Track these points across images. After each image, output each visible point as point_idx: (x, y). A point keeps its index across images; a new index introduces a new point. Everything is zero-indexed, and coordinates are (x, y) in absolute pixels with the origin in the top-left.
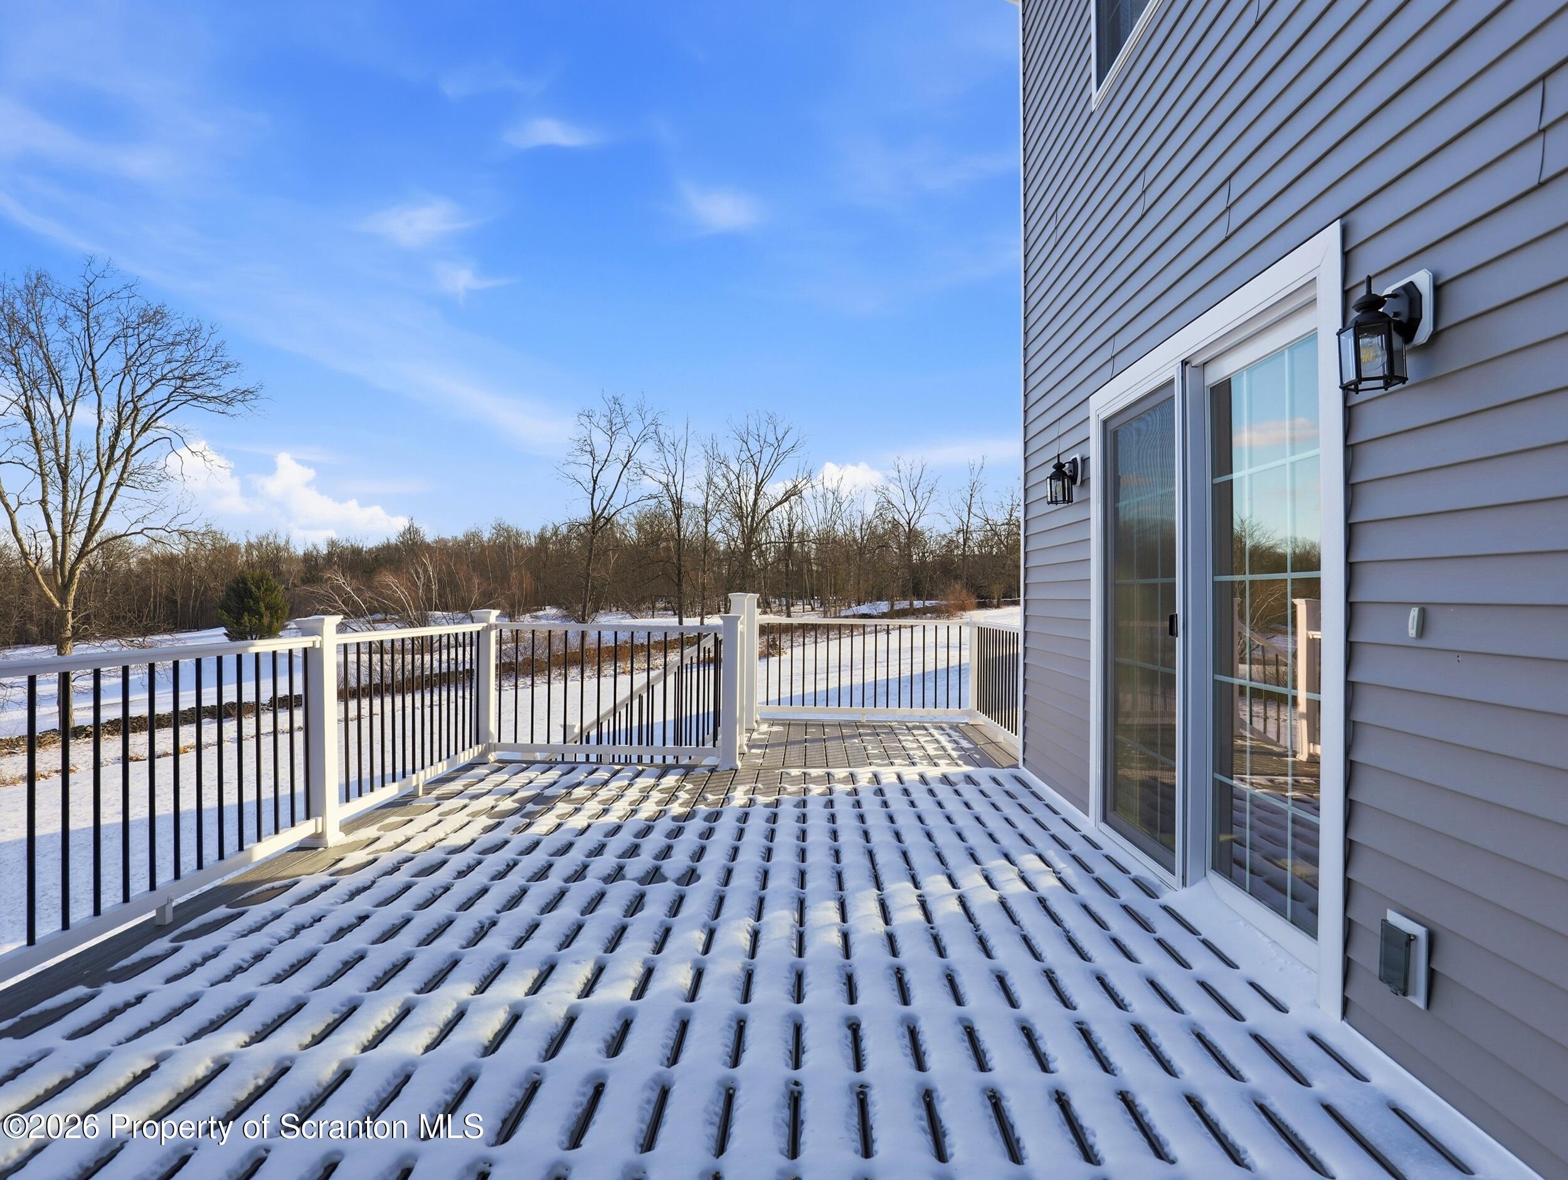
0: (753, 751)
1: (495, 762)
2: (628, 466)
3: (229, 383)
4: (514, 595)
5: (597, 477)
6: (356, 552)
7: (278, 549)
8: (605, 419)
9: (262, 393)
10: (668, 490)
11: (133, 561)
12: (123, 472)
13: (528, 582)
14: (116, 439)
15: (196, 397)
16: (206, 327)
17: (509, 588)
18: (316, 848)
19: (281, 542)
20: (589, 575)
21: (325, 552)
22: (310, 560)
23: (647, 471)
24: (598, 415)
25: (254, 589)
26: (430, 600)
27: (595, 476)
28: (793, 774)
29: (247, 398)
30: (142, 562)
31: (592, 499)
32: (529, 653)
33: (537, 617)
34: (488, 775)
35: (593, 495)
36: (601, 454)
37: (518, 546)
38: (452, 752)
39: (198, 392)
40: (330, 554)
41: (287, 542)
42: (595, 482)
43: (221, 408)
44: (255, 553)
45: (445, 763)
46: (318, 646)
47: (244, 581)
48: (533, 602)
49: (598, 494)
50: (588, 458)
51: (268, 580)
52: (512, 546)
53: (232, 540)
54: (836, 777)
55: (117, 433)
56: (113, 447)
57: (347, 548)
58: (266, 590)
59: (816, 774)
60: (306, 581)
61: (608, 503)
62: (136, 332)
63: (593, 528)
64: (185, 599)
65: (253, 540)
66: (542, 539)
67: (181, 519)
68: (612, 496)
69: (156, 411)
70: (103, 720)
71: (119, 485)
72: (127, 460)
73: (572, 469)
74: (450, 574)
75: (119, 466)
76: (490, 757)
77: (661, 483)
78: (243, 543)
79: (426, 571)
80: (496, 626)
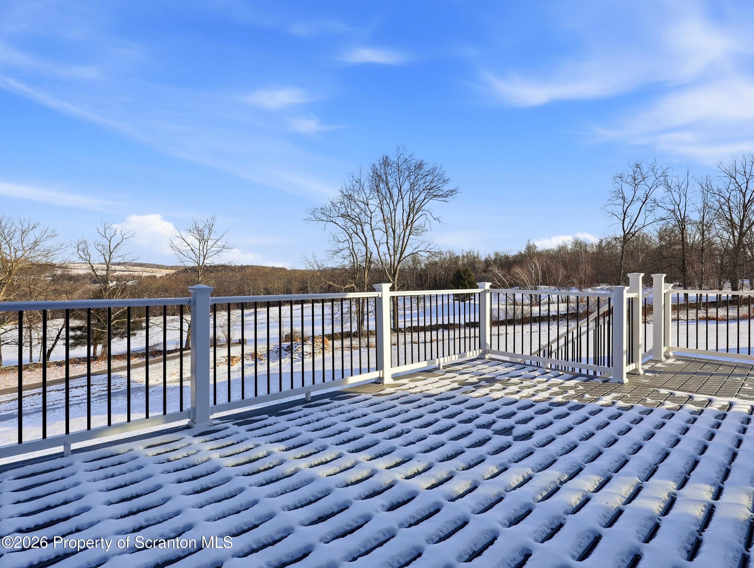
0: (647, 374)
1: (489, 359)
2: (646, 202)
3: (446, 188)
4: (581, 278)
5: (626, 211)
6: (507, 258)
7: (474, 257)
8: (630, 177)
9: (458, 191)
10: (675, 214)
11: (423, 265)
12: (411, 229)
13: (589, 269)
14: (409, 217)
15: (435, 196)
16: (438, 166)
17: (579, 274)
18: (379, 384)
19: (476, 255)
20: (621, 266)
21: (494, 258)
22: (488, 263)
23: (660, 204)
24: (626, 176)
25: (463, 275)
26: (538, 280)
27: (625, 210)
28: (661, 392)
29: (453, 193)
30: (426, 265)
31: (623, 224)
32: (586, 308)
33: (595, 290)
34: (480, 364)
35: (623, 221)
36: (629, 198)
37: (586, 252)
38: (462, 351)
39: (435, 194)
40: (496, 259)
41: (478, 255)
42: (625, 214)
43: (444, 199)
44: (466, 260)
45: (457, 356)
46: (380, 296)
47: (459, 271)
48: (593, 282)
49: (627, 221)
50: (621, 201)
51: (468, 271)
52: (583, 252)
53: (457, 254)
54: (695, 400)
55: (409, 215)
56: (408, 220)
57: (503, 256)
58: (468, 275)
59: (679, 395)
60: (485, 271)
61: (633, 224)
62: (414, 173)
63: (624, 239)
64: (440, 279)
65: (465, 254)
66: (600, 246)
67: (430, 247)
68: (635, 221)
69: (421, 204)
70: (406, 327)
71: (409, 234)
72: (412, 225)
73: (610, 208)
74: (548, 267)
75: (409, 227)
76: (486, 356)
77: (670, 210)
78: (461, 255)
79: (535, 266)
80: (488, 291)
